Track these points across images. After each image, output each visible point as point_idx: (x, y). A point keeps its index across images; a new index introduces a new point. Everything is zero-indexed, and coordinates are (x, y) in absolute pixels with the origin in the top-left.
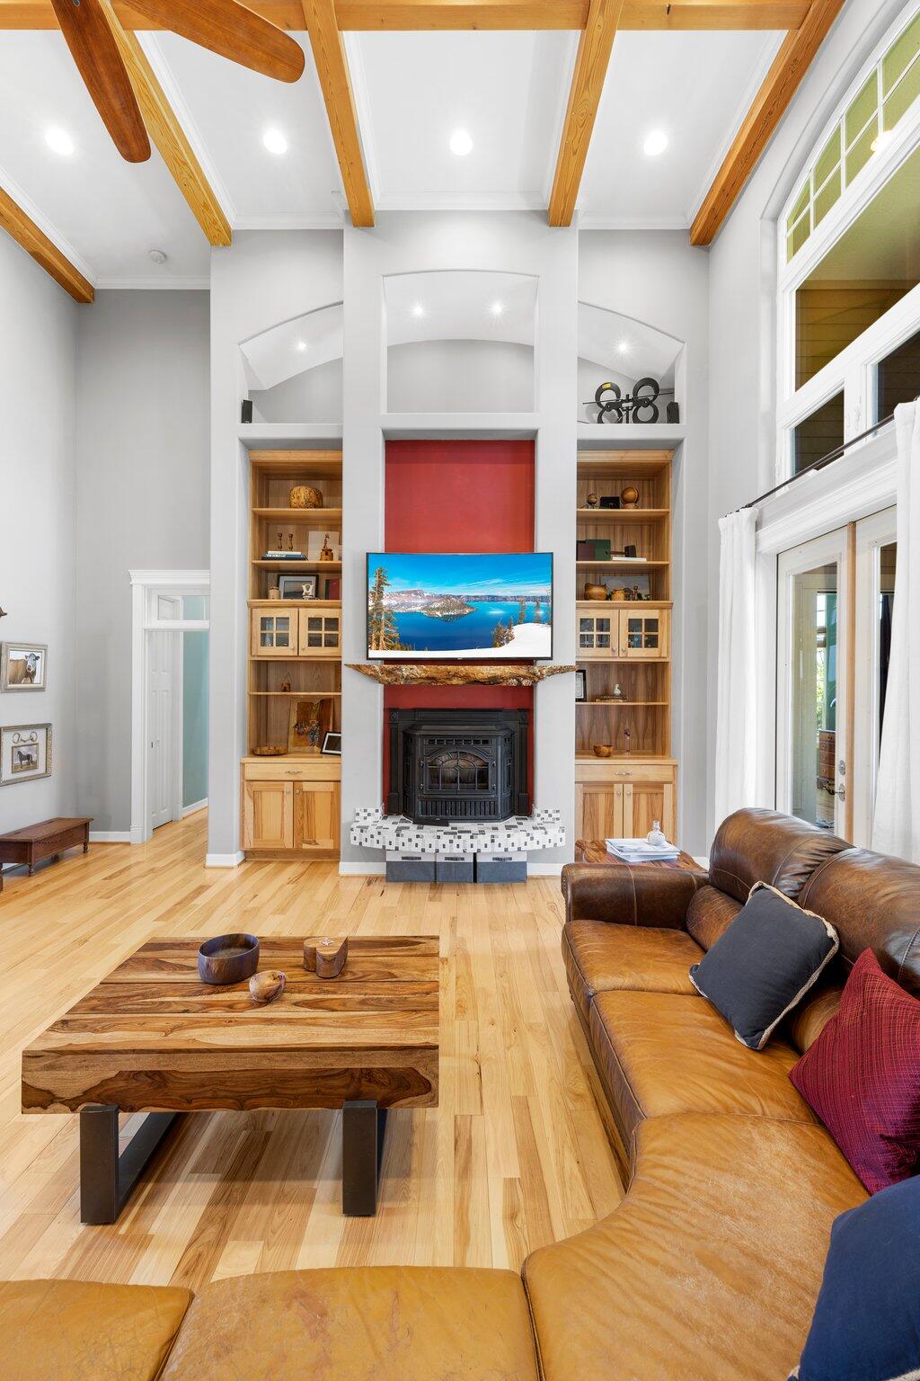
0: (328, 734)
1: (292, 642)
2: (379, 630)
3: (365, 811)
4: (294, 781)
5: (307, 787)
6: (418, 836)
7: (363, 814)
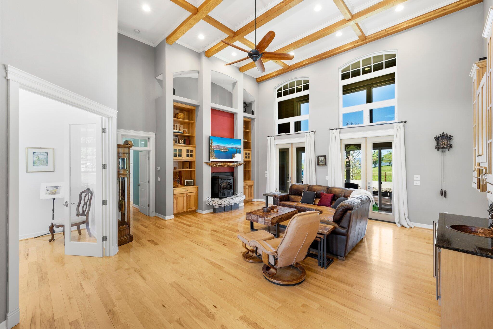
0: (186, 181)
1: (182, 156)
2: (211, 154)
3: (208, 197)
4: (186, 193)
5: (189, 194)
6: (226, 200)
7: (208, 198)
